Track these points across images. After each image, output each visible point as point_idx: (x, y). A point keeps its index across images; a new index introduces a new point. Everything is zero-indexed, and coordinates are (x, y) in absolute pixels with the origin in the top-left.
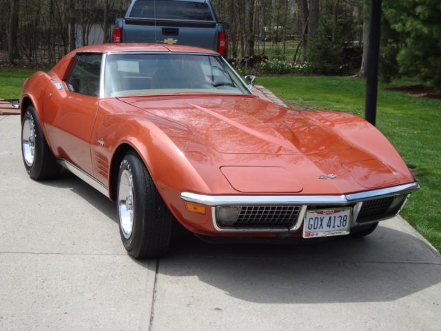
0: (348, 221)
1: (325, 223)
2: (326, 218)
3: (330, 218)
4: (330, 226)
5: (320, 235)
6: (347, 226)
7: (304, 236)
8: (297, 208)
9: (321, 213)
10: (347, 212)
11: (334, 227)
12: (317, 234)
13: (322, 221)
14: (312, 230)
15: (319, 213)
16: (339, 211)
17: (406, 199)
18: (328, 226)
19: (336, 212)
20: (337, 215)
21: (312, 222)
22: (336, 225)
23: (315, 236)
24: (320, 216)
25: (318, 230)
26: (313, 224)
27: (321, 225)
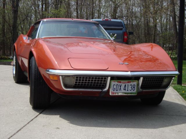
0: (136, 87)
1: (122, 87)
2: (123, 85)
3: (125, 86)
4: (125, 90)
5: (120, 94)
6: (135, 91)
7: (110, 94)
8: (105, 79)
9: (120, 82)
10: (135, 83)
11: (128, 90)
12: (118, 94)
13: (120, 87)
14: (115, 91)
15: (118, 82)
16: (130, 82)
17: (172, 80)
18: (124, 89)
19: (128, 82)
20: (129, 84)
21: (115, 87)
22: (129, 90)
23: (117, 95)
24: (119, 84)
25: (118, 91)
26: (116, 88)
27: (120, 89)
